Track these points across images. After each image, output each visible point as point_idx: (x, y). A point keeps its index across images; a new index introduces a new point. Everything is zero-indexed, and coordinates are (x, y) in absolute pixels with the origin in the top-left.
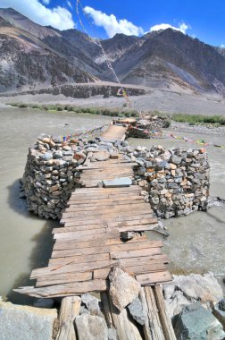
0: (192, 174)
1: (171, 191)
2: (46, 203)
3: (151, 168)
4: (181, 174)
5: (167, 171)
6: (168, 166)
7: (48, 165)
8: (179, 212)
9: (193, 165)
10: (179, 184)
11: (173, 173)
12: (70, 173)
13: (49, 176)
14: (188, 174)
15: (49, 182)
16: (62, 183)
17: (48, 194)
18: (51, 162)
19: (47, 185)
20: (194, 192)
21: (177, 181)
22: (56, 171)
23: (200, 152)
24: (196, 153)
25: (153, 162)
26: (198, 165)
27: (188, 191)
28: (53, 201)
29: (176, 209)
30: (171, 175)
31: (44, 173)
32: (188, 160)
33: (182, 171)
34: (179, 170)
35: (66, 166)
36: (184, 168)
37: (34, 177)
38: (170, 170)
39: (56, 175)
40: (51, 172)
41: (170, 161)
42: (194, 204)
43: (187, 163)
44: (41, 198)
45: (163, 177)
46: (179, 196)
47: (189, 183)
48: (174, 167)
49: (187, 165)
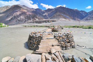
0: (69, 38)
1: (64, 42)
2: (33, 46)
3: (58, 37)
4: (66, 38)
5: (62, 37)
6: (62, 36)
7: (34, 37)
8: (67, 48)
9: (69, 36)
10: (66, 40)
11: (64, 38)
12: (39, 38)
13: (34, 39)
14: (68, 38)
15: (35, 41)
16: (37, 41)
17: (34, 44)
18: (35, 36)
19: (34, 42)
20: (70, 43)
21: (65, 40)
22: (36, 38)
23: (70, 33)
24: (69, 33)
25: (59, 35)
27: (68, 42)
28: (35, 45)
29: (66, 47)
30: (63, 38)
31: (33, 39)
32: (67, 35)
33: (66, 37)
34: (65, 37)
35: (38, 37)
36: (67, 37)
37: (31, 40)
38: (63, 37)
39: (36, 39)
40: (35, 39)
41: (63, 35)
42: (70, 46)
44: (32, 45)
45: (61, 39)
46: (66, 44)
47: (68, 40)
48: (64, 36)
49: (67, 36)
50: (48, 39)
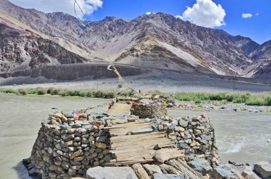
0: (199, 136)
1: (184, 151)
2: (66, 171)
3: (163, 130)
4: (189, 136)
5: (177, 133)
6: (178, 129)
7: (68, 133)
9: (198, 127)
10: (189, 144)
11: (183, 134)
12: (91, 139)
13: (70, 143)
14: (196, 136)
15: (72, 149)
16: (83, 148)
17: (70, 161)
18: (73, 130)
19: (69, 152)
20: (204, 153)
21: (187, 141)
22: (78, 138)
23: (203, 116)
24: (199, 117)
25: (164, 126)
26: (202, 128)
27: (199, 151)
28: (75, 167)
30: (181, 137)
31: (65, 141)
32: (194, 123)
33: (190, 133)
34: (187, 132)
35: (88, 132)
36: (191, 131)
37: (53, 146)
38: (179, 132)
39: (78, 142)
40: (72, 139)
41: (179, 125)
43: (193, 126)
44: (61, 166)
45: (174, 138)
46: (191, 156)
47: (199, 144)
48: (183, 129)
49: (194, 128)
50: (132, 134)
